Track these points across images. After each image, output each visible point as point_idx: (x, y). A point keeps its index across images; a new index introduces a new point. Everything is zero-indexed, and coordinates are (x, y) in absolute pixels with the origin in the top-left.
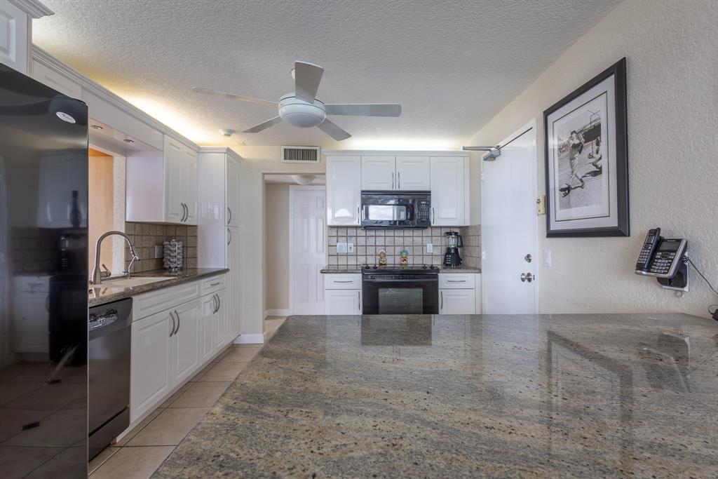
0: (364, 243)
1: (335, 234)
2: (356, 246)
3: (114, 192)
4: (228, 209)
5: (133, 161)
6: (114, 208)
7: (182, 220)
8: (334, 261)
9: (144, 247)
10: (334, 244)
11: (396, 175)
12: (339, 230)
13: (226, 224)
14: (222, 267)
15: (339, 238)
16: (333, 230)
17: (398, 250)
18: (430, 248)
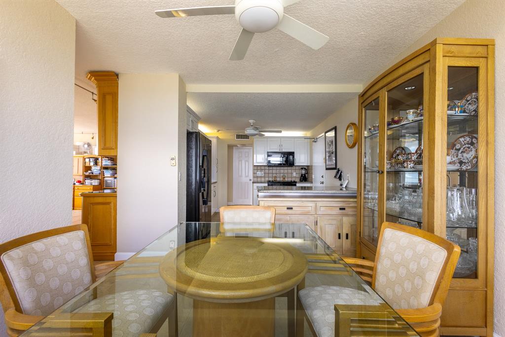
0: (268, 172)
2: (265, 173)
10: (256, 173)
11: (281, 146)
15: (258, 170)
16: (256, 167)
17: (282, 175)
18: (294, 174)
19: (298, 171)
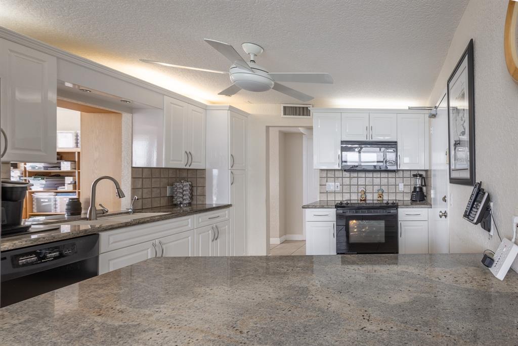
0: (348, 183)
1: (325, 175)
2: (342, 185)
3: (123, 143)
4: (232, 155)
5: (137, 117)
6: (123, 155)
7: (186, 166)
8: (324, 198)
9: (154, 188)
10: (324, 184)
11: (369, 129)
12: (327, 173)
13: (230, 168)
14: (226, 203)
15: (328, 179)
16: (323, 172)
17: (376, 188)
18: (401, 187)
19: (407, 181)
